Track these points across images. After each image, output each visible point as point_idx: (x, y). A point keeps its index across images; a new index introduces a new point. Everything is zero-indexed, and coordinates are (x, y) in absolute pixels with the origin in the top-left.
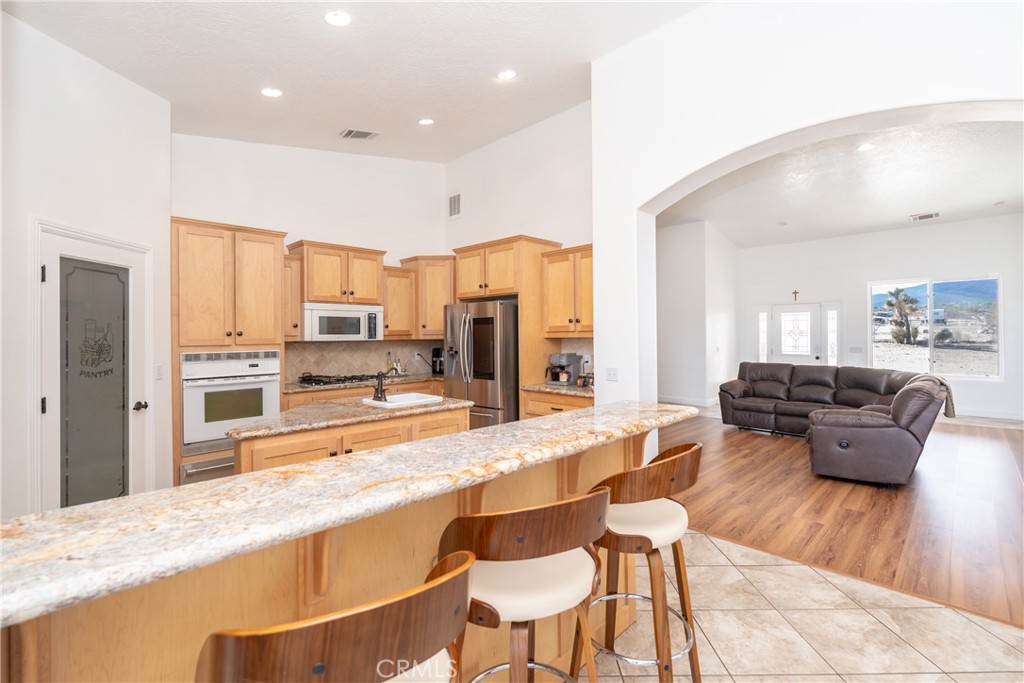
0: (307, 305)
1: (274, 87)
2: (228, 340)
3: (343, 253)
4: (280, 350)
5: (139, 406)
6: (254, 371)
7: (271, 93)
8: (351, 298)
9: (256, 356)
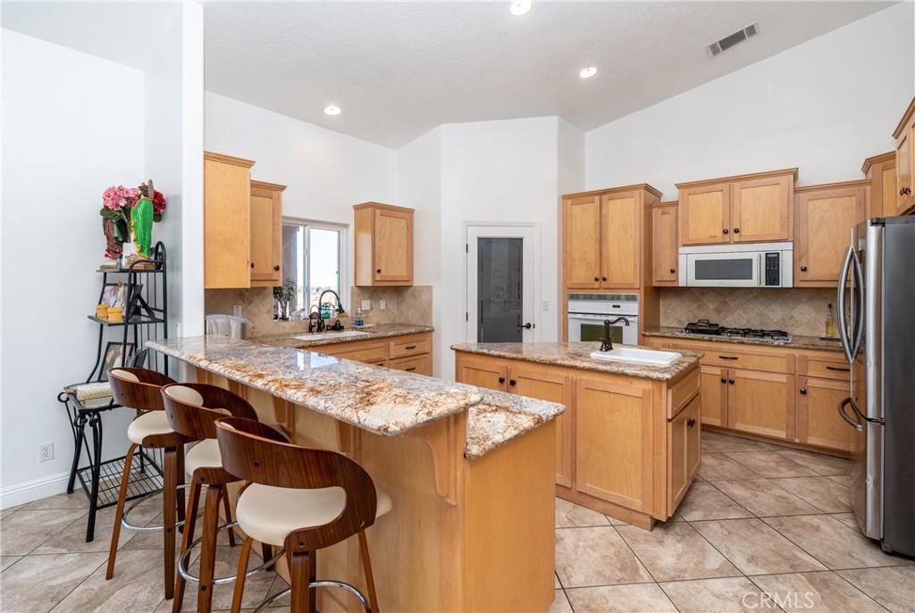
0: (682, 250)
1: (588, 66)
2: (597, 285)
3: (725, 186)
4: (640, 295)
5: (528, 326)
6: (616, 311)
7: (588, 73)
8: (736, 237)
9: (618, 298)
